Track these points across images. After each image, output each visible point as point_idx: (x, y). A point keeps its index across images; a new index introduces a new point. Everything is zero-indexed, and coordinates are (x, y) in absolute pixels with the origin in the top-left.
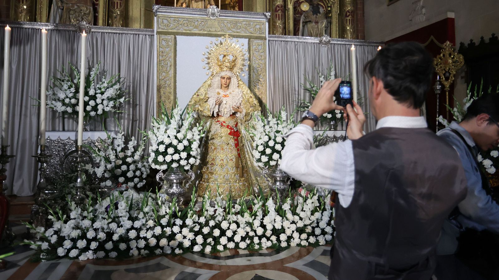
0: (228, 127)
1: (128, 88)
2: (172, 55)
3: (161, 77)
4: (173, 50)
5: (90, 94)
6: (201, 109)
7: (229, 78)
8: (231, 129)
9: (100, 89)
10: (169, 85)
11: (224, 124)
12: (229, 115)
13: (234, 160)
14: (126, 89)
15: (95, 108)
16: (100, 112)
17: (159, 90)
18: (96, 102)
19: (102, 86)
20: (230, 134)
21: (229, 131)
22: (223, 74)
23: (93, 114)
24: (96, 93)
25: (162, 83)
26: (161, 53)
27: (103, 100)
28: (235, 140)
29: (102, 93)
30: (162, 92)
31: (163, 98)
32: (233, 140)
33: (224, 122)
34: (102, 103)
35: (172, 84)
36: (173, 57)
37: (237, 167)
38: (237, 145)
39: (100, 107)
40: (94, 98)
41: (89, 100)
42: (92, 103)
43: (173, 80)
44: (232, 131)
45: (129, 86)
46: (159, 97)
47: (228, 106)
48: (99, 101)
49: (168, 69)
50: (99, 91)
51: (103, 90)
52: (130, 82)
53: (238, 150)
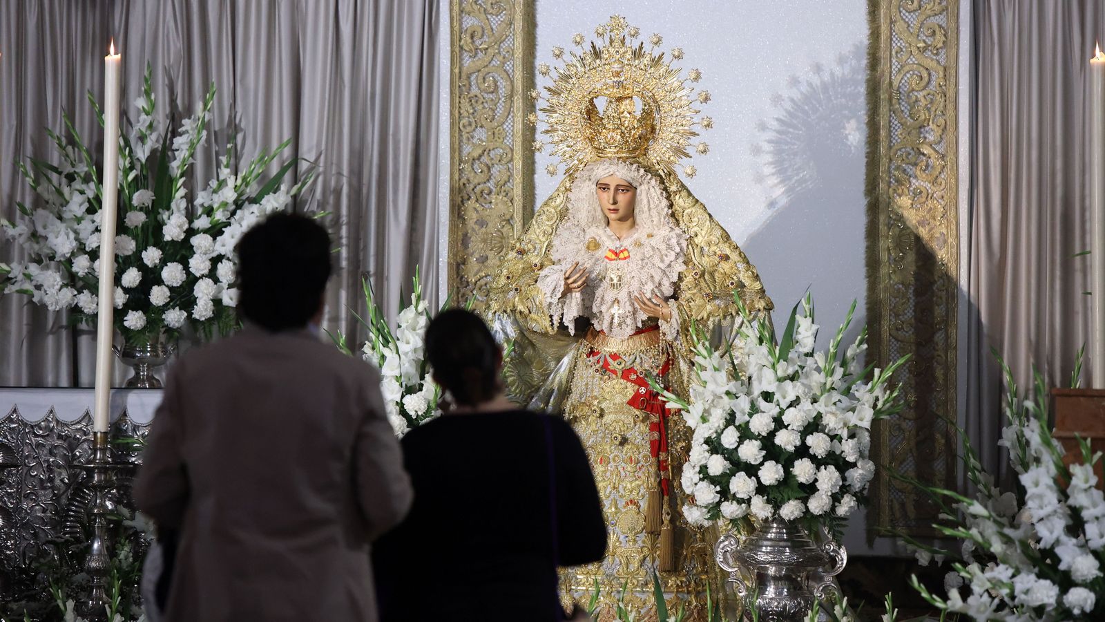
0: (626, 374)
1: (331, 200)
2: (517, 43)
3: (467, 149)
4: (519, 24)
5: (167, 238)
6: (520, 307)
7: (630, 188)
8: (640, 382)
9: (209, 211)
10: (503, 187)
11: (613, 364)
12: (629, 330)
13: (644, 505)
14: (322, 205)
15: (183, 296)
16: (203, 310)
17: (457, 210)
18: (186, 267)
19: (217, 200)
20: (632, 402)
21: (631, 390)
22: (602, 171)
23: (174, 317)
24: (191, 232)
25: (474, 175)
26: (466, 38)
27: (216, 260)
28: (654, 427)
29: (216, 231)
30: (471, 217)
31: (476, 246)
32: (644, 428)
33: (615, 357)
34: (212, 275)
35: (518, 179)
36: (519, 54)
37: (654, 533)
38: (658, 447)
39: (203, 291)
40: (180, 252)
41: (164, 262)
42: (173, 274)
43: (518, 164)
44: (643, 390)
45: (338, 193)
46: (460, 241)
47: (623, 295)
48: (199, 264)
49: (500, 111)
50: (202, 222)
51: (219, 216)
52: (340, 174)
53: (661, 466)
